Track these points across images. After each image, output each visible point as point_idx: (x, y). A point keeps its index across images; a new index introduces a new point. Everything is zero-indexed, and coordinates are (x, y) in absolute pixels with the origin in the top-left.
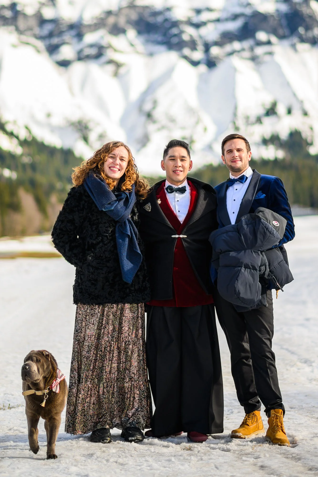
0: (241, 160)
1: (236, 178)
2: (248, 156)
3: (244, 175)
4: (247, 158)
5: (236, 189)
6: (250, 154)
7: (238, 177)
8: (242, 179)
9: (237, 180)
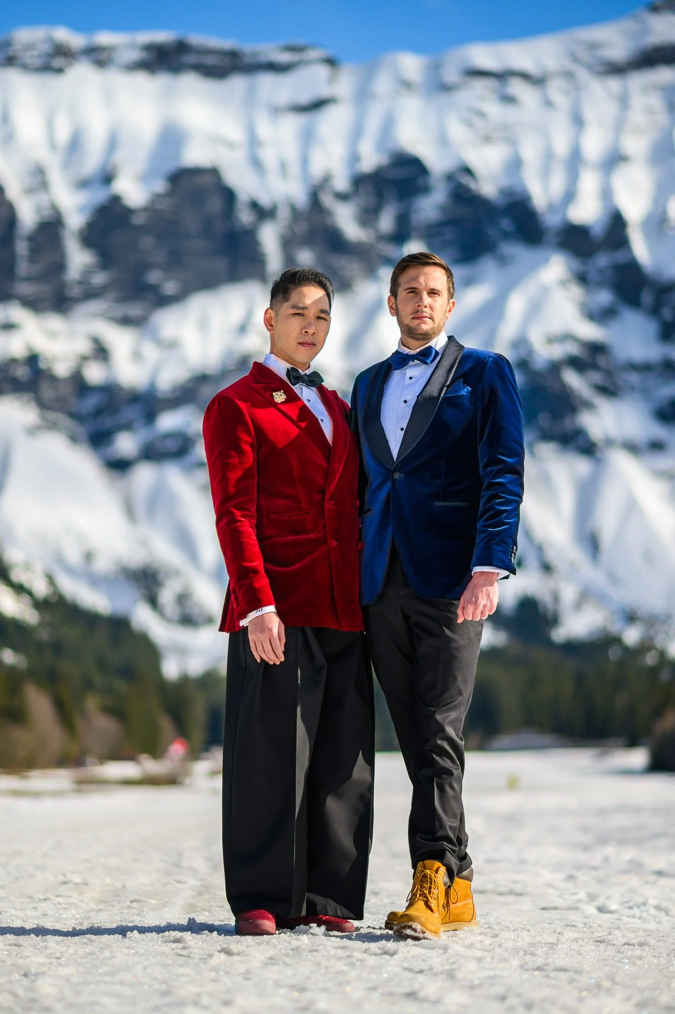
1: (413, 352)
2: (448, 308)
3: (430, 347)
5: (411, 378)
7: (418, 350)
8: (425, 355)
9: (413, 358)
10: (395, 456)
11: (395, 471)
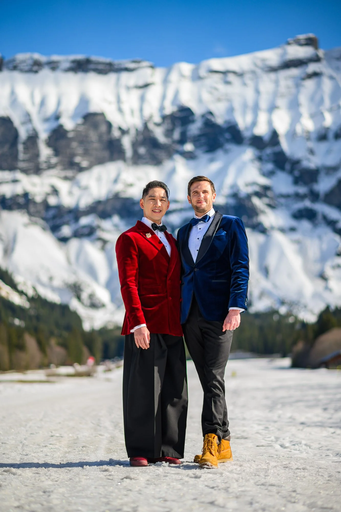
0: (206, 202)
1: (200, 218)
2: (213, 197)
3: (207, 215)
4: (212, 199)
5: (200, 229)
6: (214, 196)
7: (202, 217)
8: (205, 219)
9: (200, 220)
10: (195, 261)
11: (195, 268)
